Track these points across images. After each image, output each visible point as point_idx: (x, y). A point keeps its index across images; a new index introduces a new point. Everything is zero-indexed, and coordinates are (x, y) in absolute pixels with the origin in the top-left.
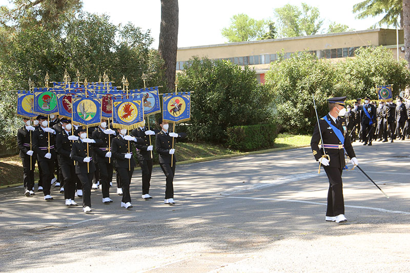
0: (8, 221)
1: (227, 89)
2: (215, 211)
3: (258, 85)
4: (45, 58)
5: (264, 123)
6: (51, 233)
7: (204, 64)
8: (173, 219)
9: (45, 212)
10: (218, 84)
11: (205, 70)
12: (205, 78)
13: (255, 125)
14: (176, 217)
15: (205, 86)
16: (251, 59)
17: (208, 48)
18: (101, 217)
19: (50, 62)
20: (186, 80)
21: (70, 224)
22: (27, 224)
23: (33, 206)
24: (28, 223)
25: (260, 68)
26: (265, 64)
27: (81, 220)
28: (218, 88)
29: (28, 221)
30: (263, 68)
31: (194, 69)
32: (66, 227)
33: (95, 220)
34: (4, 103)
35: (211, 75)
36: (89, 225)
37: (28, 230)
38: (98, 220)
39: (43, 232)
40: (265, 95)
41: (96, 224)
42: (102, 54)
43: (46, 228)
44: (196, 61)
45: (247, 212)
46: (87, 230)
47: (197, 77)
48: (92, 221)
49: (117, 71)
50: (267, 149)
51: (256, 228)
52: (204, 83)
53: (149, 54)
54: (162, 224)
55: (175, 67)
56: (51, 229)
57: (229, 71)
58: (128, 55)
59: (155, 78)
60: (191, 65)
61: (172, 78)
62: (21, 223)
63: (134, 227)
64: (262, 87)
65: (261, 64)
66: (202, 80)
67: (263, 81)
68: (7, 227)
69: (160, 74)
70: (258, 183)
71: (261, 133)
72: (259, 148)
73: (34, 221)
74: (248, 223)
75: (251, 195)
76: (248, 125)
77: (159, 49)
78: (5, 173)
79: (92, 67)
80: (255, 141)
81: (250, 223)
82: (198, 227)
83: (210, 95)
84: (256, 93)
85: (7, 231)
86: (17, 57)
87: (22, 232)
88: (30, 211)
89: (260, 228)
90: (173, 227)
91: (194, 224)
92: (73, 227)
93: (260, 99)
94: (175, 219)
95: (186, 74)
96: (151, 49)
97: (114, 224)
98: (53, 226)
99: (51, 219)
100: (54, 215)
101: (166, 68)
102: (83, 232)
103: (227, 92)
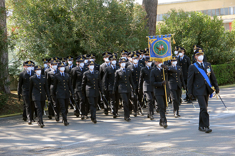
0: (14, 143)
1: (199, 35)
2: (182, 137)
3: (225, 32)
4: (51, 12)
5: (230, 63)
6: (47, 153)
7: (181, 15)
8: (146, 143)
9: (44, 135)
10: (191, 31)
11: (180, 20)
12: (181, 27)
13: (222, 65)
14: (149, 141)
15: (180, 33)
16: (221, 11)
17: (186, 2)
18: (89, 140)
19: (55, 15)
20: (165, 28)
21: (63, 146)
22: (29, 146)
23: (35, 130)
24: (30, 144)
25: (229, 18)
26: (233, 14)
27: (72, 143)
28: (191, 34)
29: (30, 143)
30: (232, 18)
31: (171, 19)
32: (60, 148)
33: (84, 143)
34: (19, 47)
35: (186, 24)
36: (79, 147)
37: (29, 150)
38: (86, 143)
39: (41, 152)
40: (231, 40)
41: (84, 146)
42: (96, 8)
43: (44, 149)
44: (174, 13)
45: (210, 138)
46: (76, 151)
47: (174, 26)
48: (81, 143)
49: (108, 22)
50: (233, 84)
51: (216, 152)
52: (179, 31)
53: (134, 7)
54: (136, 147)
55: (156, 17)
56: (48, 150)
57: (200, 20)
58: (117, 8)
59: (138, 27)
60: (169, 16)
61: (153, 27)
62: (25, 144)
63: (114, 149)
64: (229, 33)
65: (230, 14)
66: (178, 28)
67: (230, 28)
68: (12, 148)
69: (143, 23)
70: (221, 113)
71: (227, 71)
72: (225, 83)
73: (35, 143)
74: (209, 147)
75: (215, 123)
76: (216, 64)
77: (143, 4)
78: (19, 103)
79: (88, 18)
80: (222, 77)
81: (211, 147)
82: (166, 150)
83: (184, 41)
84: (224, 38)
85: (12, 151)
86: (29, 11)
87: (24, 152)
88: (32, 134)
89: (219, 152)
90: (146, 150)
91: (163, 148)
92: (65, 148)
93: (227, 43)
94: (149, 142)
95: (165, 24)
96: (136, 3)
97: (98, 146)
98: (49, 147)
99: (49, 142)
100: (52, 138)
101: (148, 19)
102: (72, 152)
103: (199, 38)
